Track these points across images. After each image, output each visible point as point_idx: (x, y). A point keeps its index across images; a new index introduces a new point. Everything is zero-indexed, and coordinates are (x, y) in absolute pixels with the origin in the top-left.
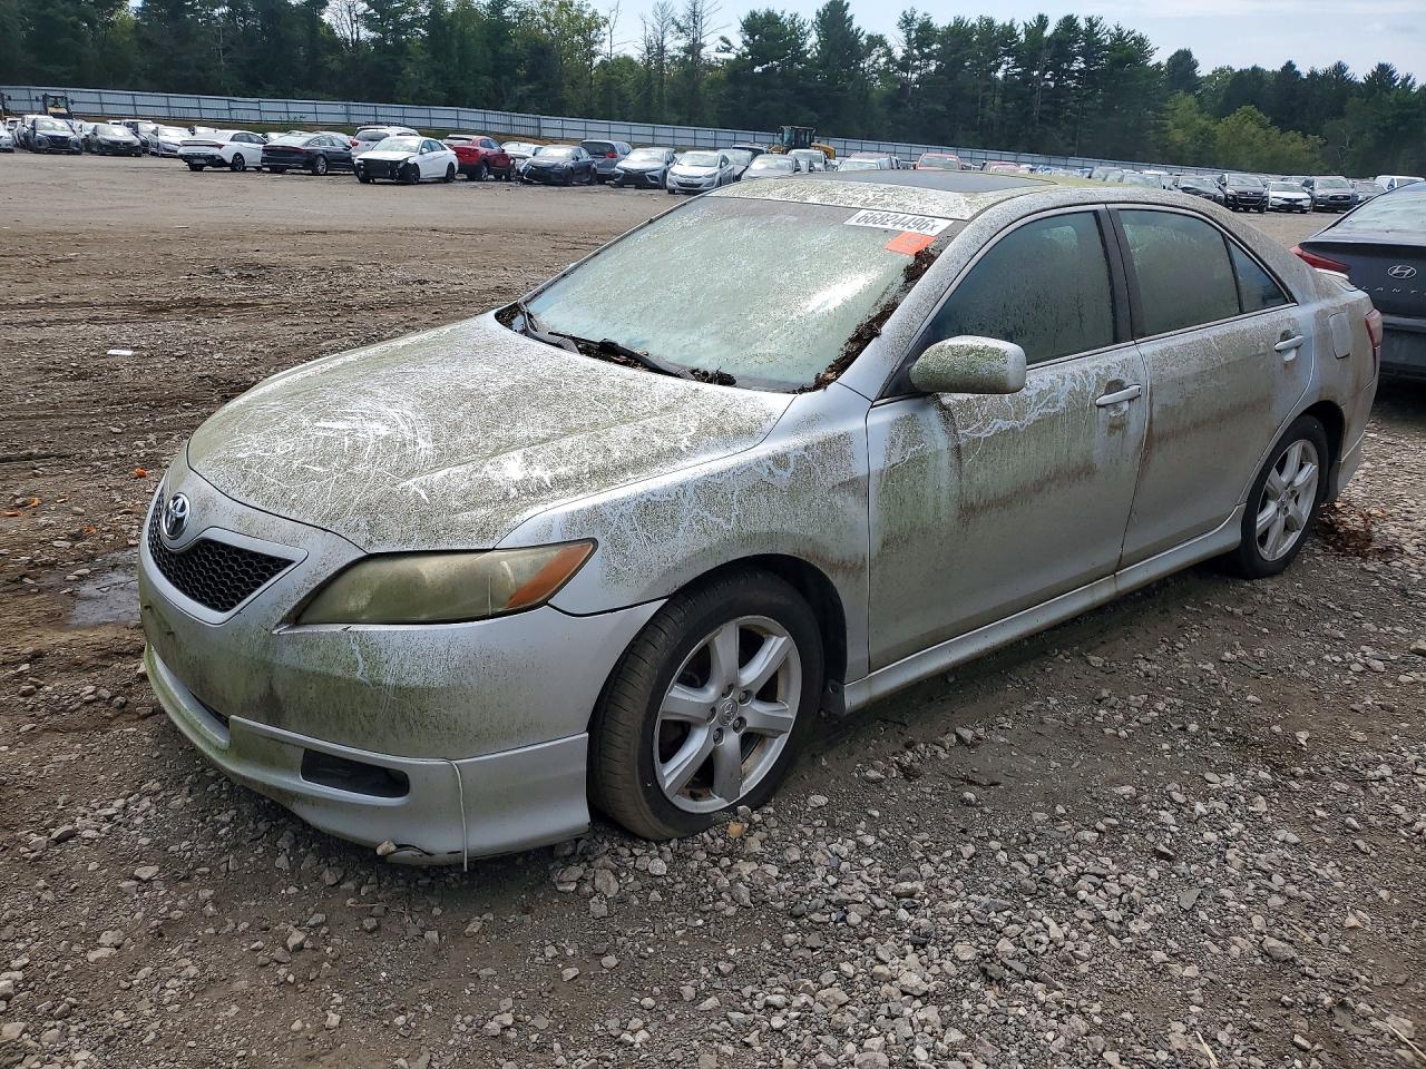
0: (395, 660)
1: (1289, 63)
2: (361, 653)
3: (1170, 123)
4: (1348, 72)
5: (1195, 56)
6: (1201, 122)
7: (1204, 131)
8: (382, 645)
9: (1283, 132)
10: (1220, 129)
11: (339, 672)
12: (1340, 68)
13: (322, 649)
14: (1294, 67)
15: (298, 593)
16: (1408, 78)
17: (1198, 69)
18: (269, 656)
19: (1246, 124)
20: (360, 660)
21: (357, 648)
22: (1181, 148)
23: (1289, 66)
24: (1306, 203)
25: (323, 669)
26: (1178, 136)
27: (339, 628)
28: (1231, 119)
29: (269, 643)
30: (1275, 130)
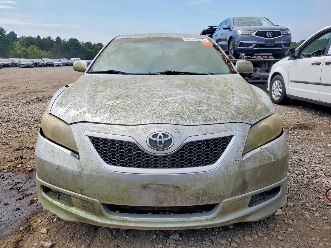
0: (279, 151)
1: (38, 36)
2: (270, 153)
3: (16, 49)
4: (51, 38)
5: (16, 33)
6: (23, 48)
7: (24, 50)
8: (273, 148)
9: (42, 51)
10: (28, 50)
11: (267, 162)
12: (49, 37)
13: (259, 158)
14: (40, 37)
15: (243, 144)
16: (64, 40)
17: (17, 36)
18: (243, 169)
19: (33, 48)
20: (271, 155)
21: (268, 152)
22: (20, 54)
23: (38, 37)
24: (61, 64)
25: (263, 163)
26: (19, 52)
27: (259, 149)
28: (30, 48)
29: (241, 164)
30: (40, 50)
